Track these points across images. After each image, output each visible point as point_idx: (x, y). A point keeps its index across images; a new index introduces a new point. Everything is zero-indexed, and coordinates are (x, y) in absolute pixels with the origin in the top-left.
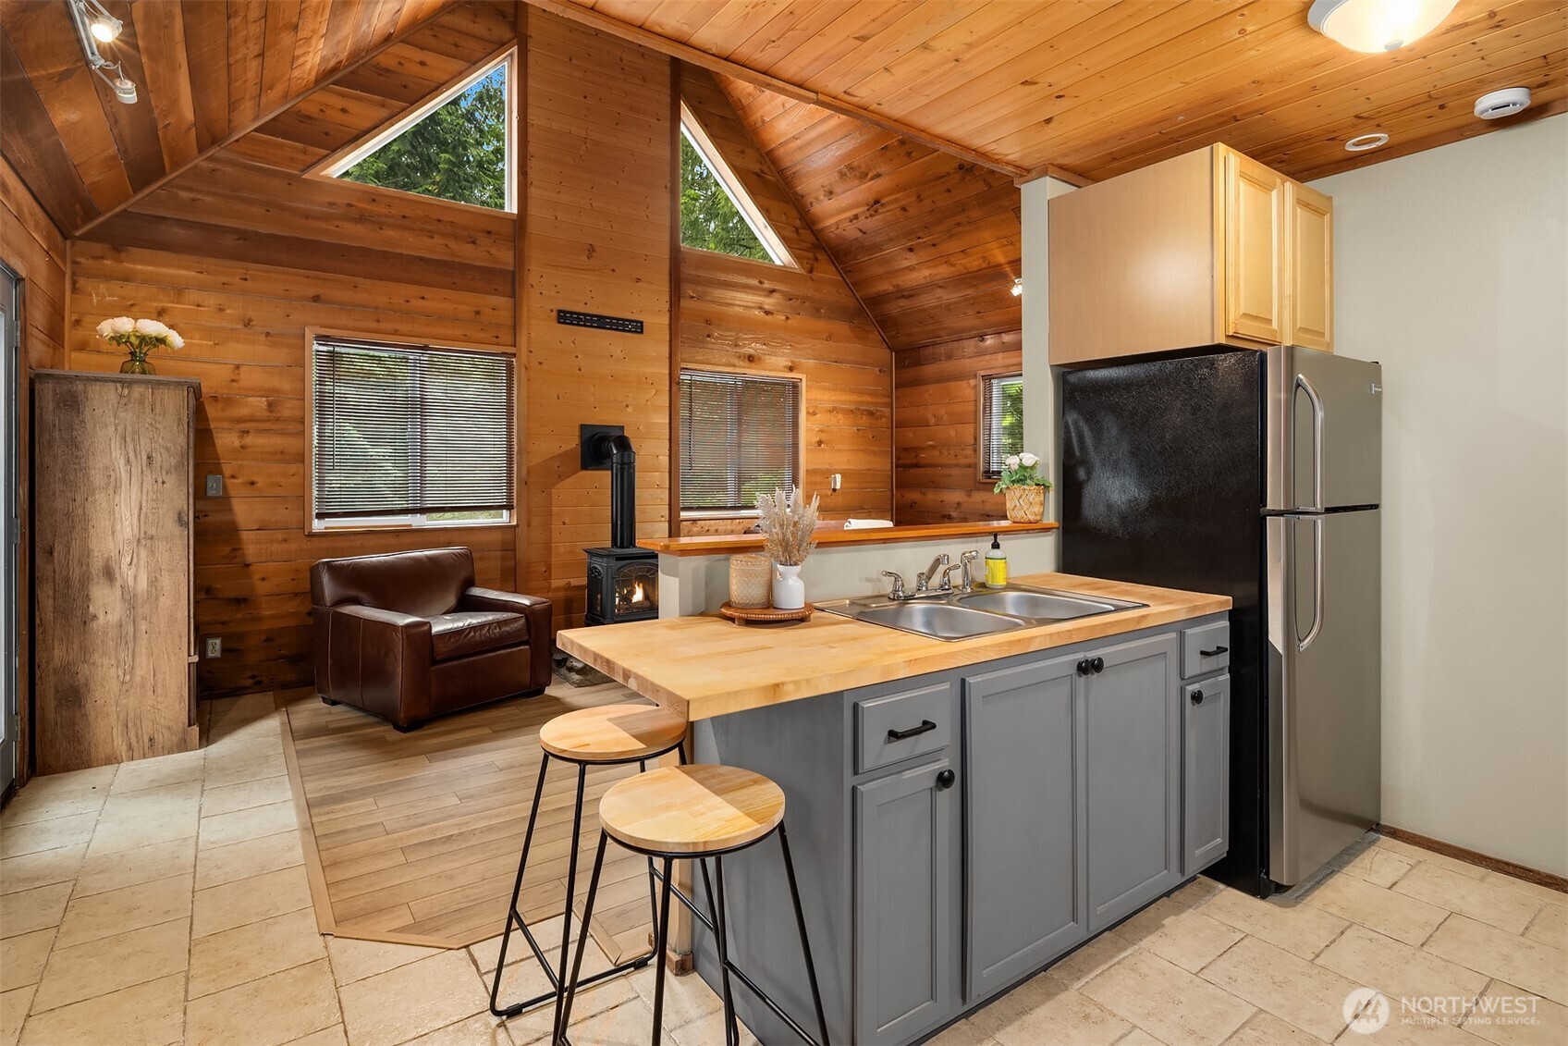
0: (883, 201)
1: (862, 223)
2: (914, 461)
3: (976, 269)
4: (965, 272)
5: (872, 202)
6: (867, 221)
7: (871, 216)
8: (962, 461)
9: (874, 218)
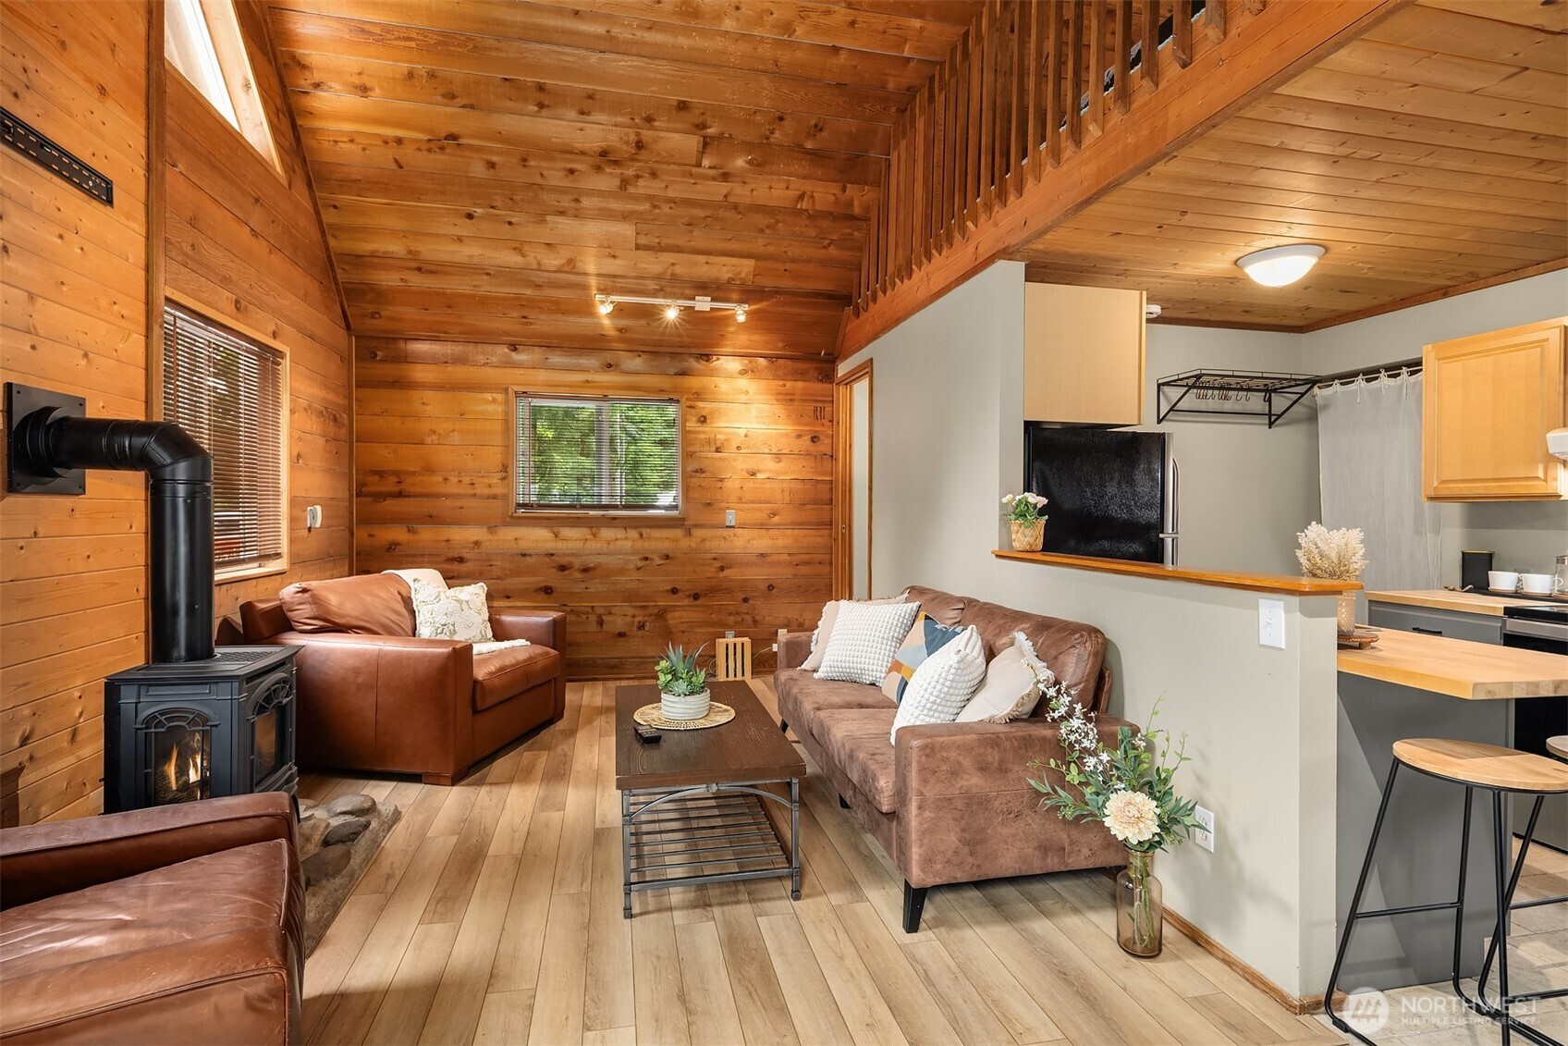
0: (462, 141)
1: (407, 154)
2: (396, 489)
3: (554, 269)
4: (535, 267)
5: (443, 134)
6: (419, 154)
7: (429, 150)
8: (481, 490)
9: (432, 156)
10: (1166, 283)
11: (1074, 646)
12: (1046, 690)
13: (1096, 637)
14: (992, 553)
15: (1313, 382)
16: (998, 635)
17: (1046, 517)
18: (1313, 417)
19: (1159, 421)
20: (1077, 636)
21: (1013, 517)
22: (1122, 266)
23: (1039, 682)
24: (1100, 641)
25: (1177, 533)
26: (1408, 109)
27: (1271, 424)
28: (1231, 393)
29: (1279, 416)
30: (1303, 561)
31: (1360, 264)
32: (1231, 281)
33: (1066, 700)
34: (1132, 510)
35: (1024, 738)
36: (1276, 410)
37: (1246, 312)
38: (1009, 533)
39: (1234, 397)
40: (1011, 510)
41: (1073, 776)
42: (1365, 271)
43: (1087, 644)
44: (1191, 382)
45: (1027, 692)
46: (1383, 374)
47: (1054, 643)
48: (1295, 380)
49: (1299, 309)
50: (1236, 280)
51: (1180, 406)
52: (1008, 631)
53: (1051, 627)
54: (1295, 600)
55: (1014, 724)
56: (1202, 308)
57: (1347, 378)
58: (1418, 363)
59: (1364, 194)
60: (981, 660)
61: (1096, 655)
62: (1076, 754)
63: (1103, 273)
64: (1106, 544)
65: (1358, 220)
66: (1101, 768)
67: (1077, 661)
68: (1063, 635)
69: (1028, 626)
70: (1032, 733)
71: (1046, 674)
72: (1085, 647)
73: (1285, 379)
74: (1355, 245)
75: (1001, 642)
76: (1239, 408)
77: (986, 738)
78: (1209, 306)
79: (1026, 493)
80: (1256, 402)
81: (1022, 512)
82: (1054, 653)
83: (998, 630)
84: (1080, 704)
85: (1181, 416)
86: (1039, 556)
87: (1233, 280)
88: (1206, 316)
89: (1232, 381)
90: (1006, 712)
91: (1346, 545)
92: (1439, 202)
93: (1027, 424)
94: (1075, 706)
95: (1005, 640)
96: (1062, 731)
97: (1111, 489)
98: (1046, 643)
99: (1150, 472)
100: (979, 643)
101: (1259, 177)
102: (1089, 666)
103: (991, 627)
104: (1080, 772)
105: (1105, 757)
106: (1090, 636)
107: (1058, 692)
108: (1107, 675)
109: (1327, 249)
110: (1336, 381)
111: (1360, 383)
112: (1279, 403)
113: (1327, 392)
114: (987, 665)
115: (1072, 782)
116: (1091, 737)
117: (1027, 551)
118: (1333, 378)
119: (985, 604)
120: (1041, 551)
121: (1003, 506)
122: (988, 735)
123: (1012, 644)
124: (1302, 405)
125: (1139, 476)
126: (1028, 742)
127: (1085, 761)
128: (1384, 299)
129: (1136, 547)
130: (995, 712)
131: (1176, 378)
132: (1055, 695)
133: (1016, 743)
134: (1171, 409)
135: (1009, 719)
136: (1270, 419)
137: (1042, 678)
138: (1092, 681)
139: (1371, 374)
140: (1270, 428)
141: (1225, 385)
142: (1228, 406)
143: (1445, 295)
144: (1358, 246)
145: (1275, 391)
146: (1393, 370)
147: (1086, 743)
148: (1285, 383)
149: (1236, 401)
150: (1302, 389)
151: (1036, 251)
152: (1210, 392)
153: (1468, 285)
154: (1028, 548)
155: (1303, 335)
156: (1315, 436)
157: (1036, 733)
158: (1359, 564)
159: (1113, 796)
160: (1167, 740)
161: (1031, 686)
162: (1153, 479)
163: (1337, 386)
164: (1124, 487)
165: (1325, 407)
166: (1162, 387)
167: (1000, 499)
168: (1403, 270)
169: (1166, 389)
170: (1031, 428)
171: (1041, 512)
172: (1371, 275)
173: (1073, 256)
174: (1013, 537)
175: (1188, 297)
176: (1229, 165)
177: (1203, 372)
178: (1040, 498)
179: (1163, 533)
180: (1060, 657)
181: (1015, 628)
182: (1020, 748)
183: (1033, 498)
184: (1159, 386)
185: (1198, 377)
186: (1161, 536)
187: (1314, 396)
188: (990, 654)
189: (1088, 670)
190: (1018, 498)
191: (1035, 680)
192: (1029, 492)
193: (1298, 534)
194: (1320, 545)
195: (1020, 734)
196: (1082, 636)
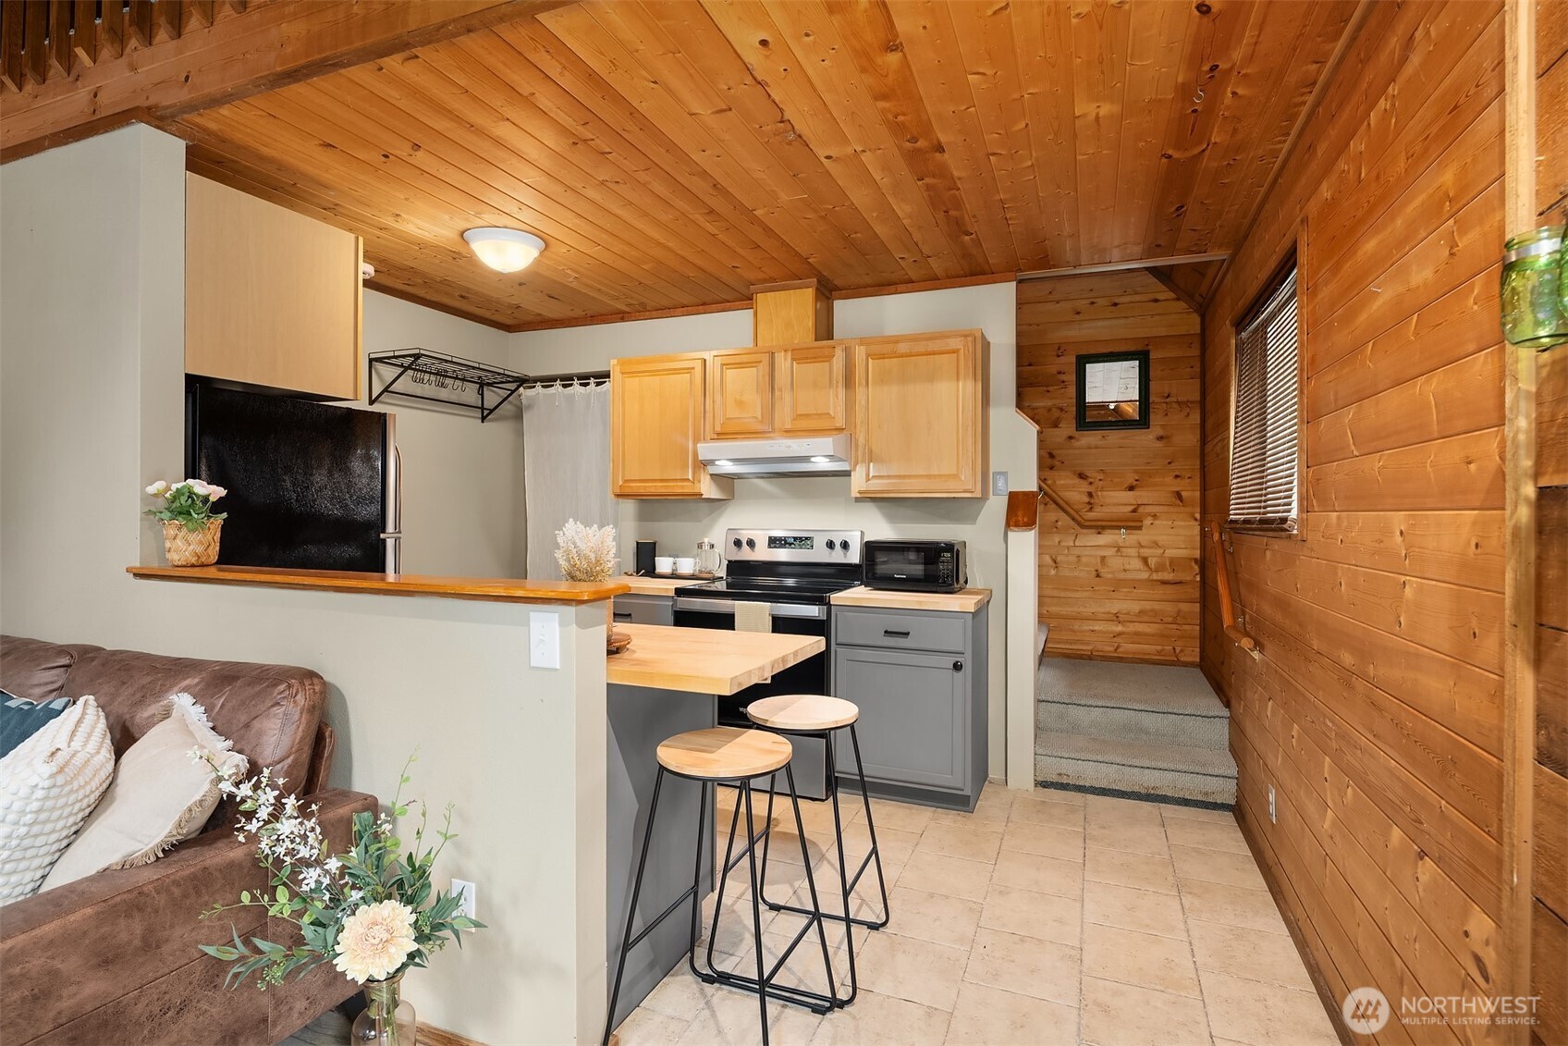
10: (384, 239)
11: (278, 704)
12: (234, 790)
13: (312, 684)
14: (128, 570)
15: (523, 381)
16: (141, 702)
17: (225, 515)
18: (518, 416)
19: (372, 402)
20: (282, 687)
21: (166, 515)
22: (330, 197)
23: (220, 779)
24: (317, 688)
25: (400, 532)
26: (643, 107)
27: (483, 419)
28: (448, 381)
29: (491, 411)
30: (563, 563)
31: (569, 272)
32: (455, 256)
33: (271, 795)
34: (347, 505)
35: (194, 877)
36: (489, 403)
37: (462, 297)
38: (161, 539)
39: (450, 386)
40: (161, 503)
41: (282, 905)
42: (571, 279)
43: (299, 697)
44: (407, 362)
45: (198, 797)
46: (576, 382)
47: (243, 703)
48: (509, 376)
49: (510, 306)
50: (460, 256)
51: (394, 388)
52: (159, 693)
53: (235, 678)
54: (571, 611)
55: (175, 857)
56: (419, 281)
57: (548, 381)
58: (607, 375)
59: (591, 193)
60: (107, 753)
61: (312, 709)
62: (286, 871)
63: (304, 200)
64: (313, 550)
65: (577, 221)
66: (326, 881)
67: (283, 725)
68: (258, 688)
69: (197, 680)
70: (208, 863)
71: (234, 763)
72: (295, 702)
73: (499, 374)
74: (570, 248)
75: (146, 714)
76: (454, 398)
77: (115, 905)
78: (428, 282)
79: (190, 481)
80: (470, 393)
81: (182, 508)
82: (243, 718)
83: (139, 695)
84: (293, 796)
85: (395, 399)
86: (213, 572)
87: (456, 256)
88: (421, 293)
89: (449, 367)
90: (158, 840)
91: (602, 542)
92: (640, 224)
93: (191, 381)
94: (283, 801)
95: (153, 709)
96: (263, 845)
97: (319, 478)
98: (229, 705)
99: (368, 459)
100: (102, 724)
101: (503, 131)
102: (301, 729)
103: (126, 692)
104: (294, 895)
105: (333, 864)
106: (302, 683)
107: (256, 787)
108: (327, 734)
109: (547, 245)
110: (539, 383)
111: (557, 388)
112: (491, 397)
113: (530, 392)
114: (117, 761)
115: (279, 915)
116: (311, 841)
117: (193, 566)
118: (536, 380)
119: (114, 653)
120: (217, 563)
121: (147, 499)
122: (118, 899)
123: (167, 714)
124: (510, 402)
125: (357, 466)
126: (201, 883)
127: (301, 877)
128: (579, 313)
129: (350, 551)
130: (137, 846)
131: (391, 354)
132: (250, 793)
133: (176, 891)
134: (386, 390)
135: (163, 850)
136: (483, 413)
137: (226, 771)
138: (306, 748)
139: (567, 380)
140: (483, 422)
141: (444, 371)
142: (443, 394)
143: (623, 320)
144: (573, 250)
145: (489, 384)
146: (584, 379)
147: (304, 852)
148: (499, 378)
149: (451, 391)
150: (512, 386)
151: (205, 130)
152: (427, 376)
153: (638, 314)
154: (193, 560)
155: (510, 334)
156: (520, 434)
157: (218, 860)
158: (612, 563)
159: (348, 922)
160: (424, 815)
161: (206, 786)
162: (373, 468)
163: (539, 387)
164: (336, 476)
165: (529, 407)
166: (374, 363)
167: (143, 489)
168: (599, 287)
169: (378, 366)
170: (197, 387)
171: (217, 507)
172: (575, 285)
173: (262, 158)
174: (168, 545)
175: (405, 263)
176: (475, 98)
177: (422, 352)
178: (214, 488)
179: (384, 532)
180: (256, 724)
181: (171, 687)
182: (185, 896)
183: (200, 487)
184: (371, 361)
185: (417, 357)
186: (382, 536)
187: (520, 396)
188: (123, 738)
189: (300, 734)
190: (174, 487)
191: (214, 775)
192: (194, 478)
193: (557, 532)
194: (578, 544)
195: (187, 872)
196: (290, 686)
